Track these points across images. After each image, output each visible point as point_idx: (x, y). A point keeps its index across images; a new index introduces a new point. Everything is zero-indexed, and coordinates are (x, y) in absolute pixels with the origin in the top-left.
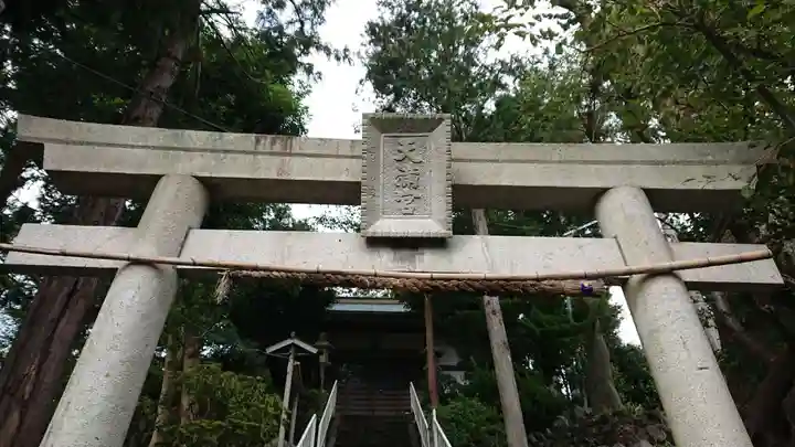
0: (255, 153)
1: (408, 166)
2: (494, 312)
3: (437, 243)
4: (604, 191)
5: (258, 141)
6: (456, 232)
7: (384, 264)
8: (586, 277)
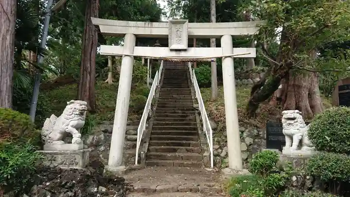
0: (145, 27)
1: (178, 32)
2: (213, 42)
3: (185, 50)
4: (222, 36)
5: (145, 24)
6: (188, 47)
7: (174, 54)
8: (213, 58)
